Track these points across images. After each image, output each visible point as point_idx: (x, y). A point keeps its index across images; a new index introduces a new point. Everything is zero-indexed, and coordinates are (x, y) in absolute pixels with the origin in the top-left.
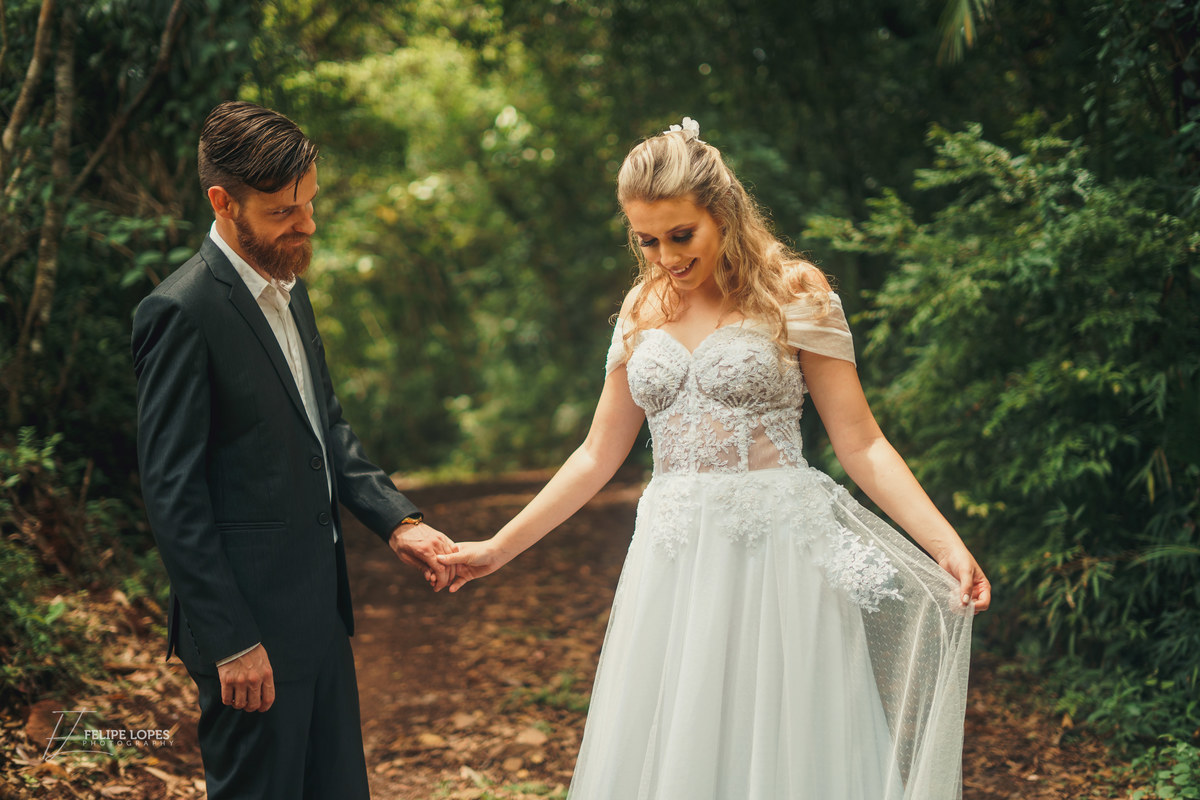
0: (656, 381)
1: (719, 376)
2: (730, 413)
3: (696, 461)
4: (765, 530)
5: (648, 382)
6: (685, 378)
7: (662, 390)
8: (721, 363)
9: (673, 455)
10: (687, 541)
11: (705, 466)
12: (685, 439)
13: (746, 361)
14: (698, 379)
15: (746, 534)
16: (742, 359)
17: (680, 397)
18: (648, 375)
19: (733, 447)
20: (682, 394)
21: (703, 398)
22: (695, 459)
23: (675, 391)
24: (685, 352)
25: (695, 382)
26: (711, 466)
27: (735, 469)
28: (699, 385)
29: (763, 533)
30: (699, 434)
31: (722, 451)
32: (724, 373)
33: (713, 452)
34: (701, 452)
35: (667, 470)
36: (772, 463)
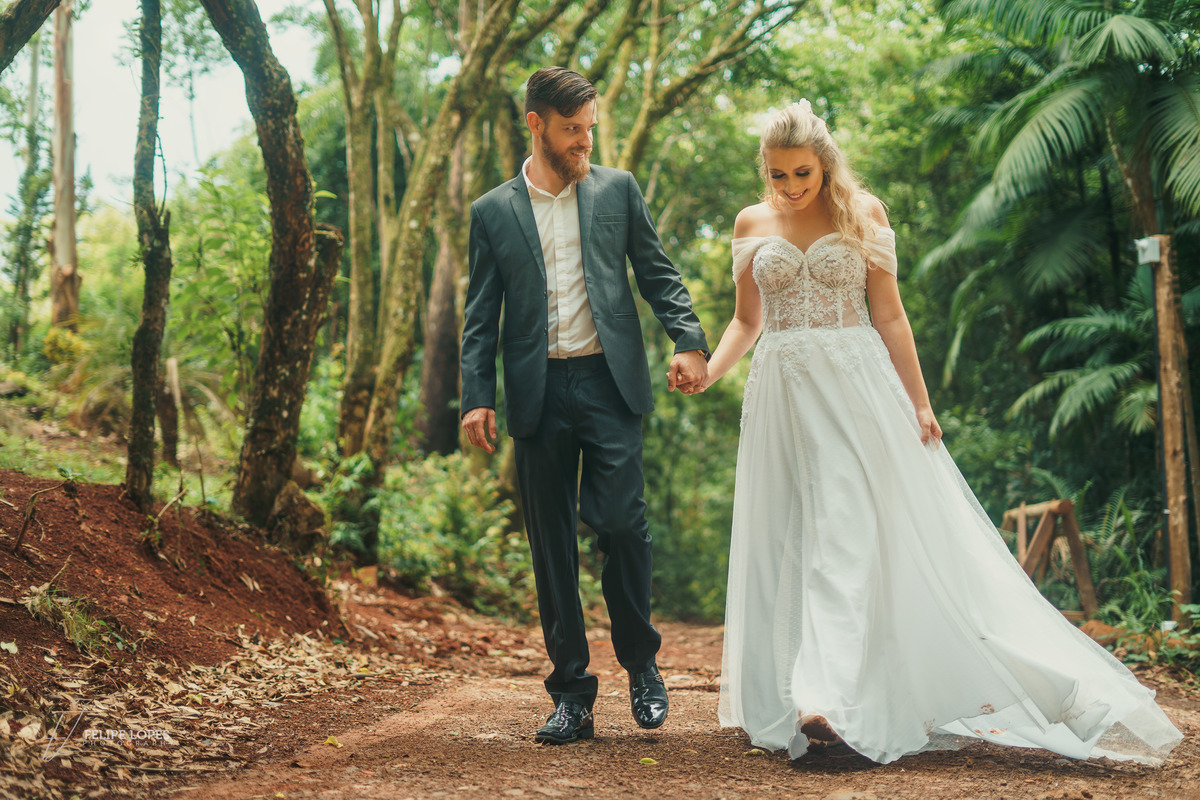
0: (781, 271)
2: (831, 291)
3: (809, 322)
5: (775, 272)
6: (801, 268)
7: (785, 277)
9: (791, 318)
11: (817, 324)
12: (801, 308)
14: (810, 269)
17: (797, 281)
18: (775, 267)
19: (834, 312)
20: (798, 278)
21: (813, 281)
22: (809, 320)
23: (794, 277)
25: (808, 270)
26: (820, 324)
28: (812, 273)
31: (827, 315)
33: (822, 315)
34: (813, 315)
35: (785, 328)
36: (856, 323)
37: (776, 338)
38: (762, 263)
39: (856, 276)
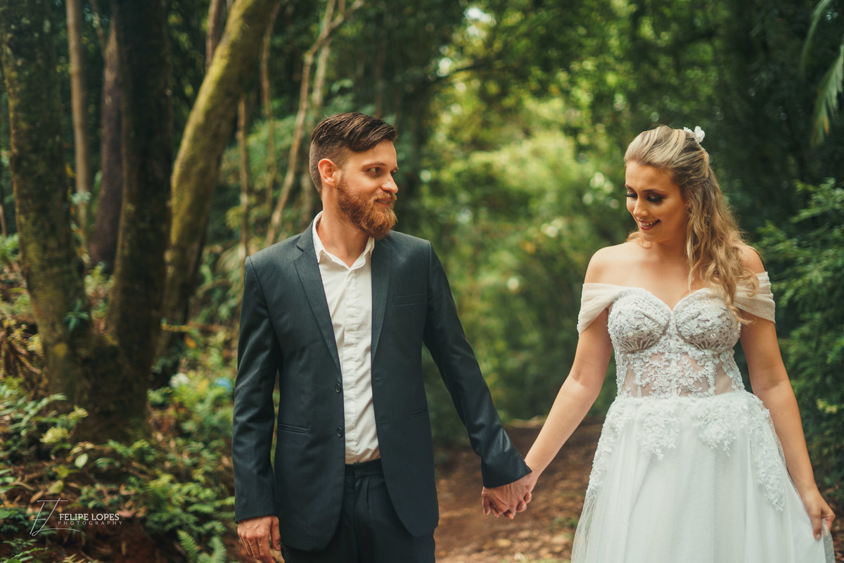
0: (644, 328)
1: (698, 326)
2: (702, 353)
3: (677, 388)
4: (734, 438)
5: (637, 329)
6: (667, 326)
7: (648, 335)
8: (700, 317)
9: (655, 382)
10: (674, 446)
11: (686, 391)
12: (667, 372)
13: (719, 317)
14: (678, 327)
15: (722, 441)
16: (716, 316)
17: (662, 340)
18: (638, 323)
19: (705, 378)
20: (664, 338)
21: (681, 341)
22: (677, 386)
23: (659, 336)
24: (667, 307)
25: (676, 329)
26: (690, 392)
27: (707, 394)
28: (680, 332)
29: (733, 440)
30: (680, 368)
31: (698, 381)
32: (702, 325)
33: (691, 381)
34: (682, 381)
35: (648, 394)
36: (727, 388)
37: (638, 405)
38: (622, 319)
39: (731, 337)
